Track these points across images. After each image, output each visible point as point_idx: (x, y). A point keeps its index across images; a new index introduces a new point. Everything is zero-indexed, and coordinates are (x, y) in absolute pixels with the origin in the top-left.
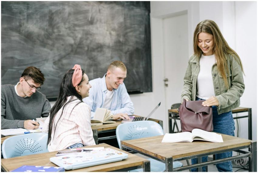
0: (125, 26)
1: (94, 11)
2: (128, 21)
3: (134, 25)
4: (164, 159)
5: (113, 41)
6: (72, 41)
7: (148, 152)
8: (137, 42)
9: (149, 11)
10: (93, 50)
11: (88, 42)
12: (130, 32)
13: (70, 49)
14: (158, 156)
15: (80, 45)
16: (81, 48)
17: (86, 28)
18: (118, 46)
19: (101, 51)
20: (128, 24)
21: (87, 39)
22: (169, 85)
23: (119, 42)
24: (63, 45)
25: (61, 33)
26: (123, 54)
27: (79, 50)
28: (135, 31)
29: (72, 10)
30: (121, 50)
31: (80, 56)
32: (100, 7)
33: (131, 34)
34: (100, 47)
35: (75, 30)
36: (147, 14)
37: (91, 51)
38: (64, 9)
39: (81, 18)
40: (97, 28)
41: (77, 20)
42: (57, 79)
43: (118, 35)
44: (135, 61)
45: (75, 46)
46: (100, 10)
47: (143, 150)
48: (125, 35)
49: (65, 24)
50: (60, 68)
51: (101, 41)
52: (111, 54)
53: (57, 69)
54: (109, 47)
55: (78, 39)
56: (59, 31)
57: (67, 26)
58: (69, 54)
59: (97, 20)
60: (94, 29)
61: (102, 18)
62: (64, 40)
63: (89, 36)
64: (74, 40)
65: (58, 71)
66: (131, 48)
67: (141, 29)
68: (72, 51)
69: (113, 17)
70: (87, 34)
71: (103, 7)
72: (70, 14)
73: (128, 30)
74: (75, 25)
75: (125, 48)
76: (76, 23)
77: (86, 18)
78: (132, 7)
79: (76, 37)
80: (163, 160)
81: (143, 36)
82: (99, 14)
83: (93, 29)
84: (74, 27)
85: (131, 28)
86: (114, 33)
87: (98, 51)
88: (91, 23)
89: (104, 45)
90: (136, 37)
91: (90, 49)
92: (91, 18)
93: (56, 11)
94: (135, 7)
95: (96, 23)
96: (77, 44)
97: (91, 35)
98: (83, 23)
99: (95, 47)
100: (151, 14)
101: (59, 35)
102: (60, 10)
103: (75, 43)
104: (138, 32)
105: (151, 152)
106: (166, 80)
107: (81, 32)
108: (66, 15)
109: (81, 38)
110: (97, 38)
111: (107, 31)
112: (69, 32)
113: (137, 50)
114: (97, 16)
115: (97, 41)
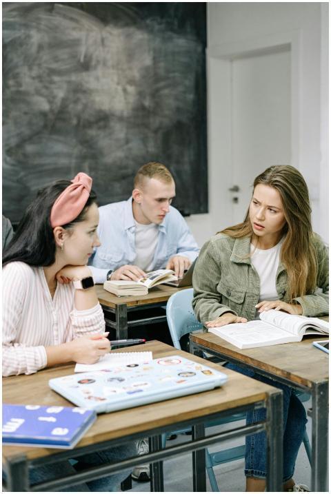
0: (156, 74)
1: (91, 41)
2: (162, 65)
3: (174, 72)
4: (310, 385)
5: (130, 106)
6: (45, 106)
7: (265, 365)
8: (178, 110)
9: (204, 44)
10: (89, 125)
11: (79, 107)
12: (165, 87)
13: (42, 123)
14: (292, 377)
15: (61, 114)
16: (64, 120)
17: (74, 78)
18: (141, 116)
19: (105, 127)
20: (162, 72)
21: (76, 101)
22: (240, 200)
23: (143, 108)
24: (26, 113)
25: (23, 89)
26: (151, 135)
27: (59, 125)
28: (174, 85)
29: (46, 39)
30: (146, 126)
31: (61, 138)
32: (105, 34)
33: (166, 91)
34: (103, 119)
35: (52, 82)
36: (200, 49)
37: (84, 127)
38: (29, 37)
39: (65, 56)
40: (97, 79)
41: (56, 59)
42: (14, 185)
43: (141, 94)
44: (175, 149)
45: (51, 116)
46: (103, 40)
47: (251, 359)
48: (155, 94)
49: (30, 69)
50: (20, 162)
51: (106, 107)
52: (126, 134)
53: (13, 165)
54: (121, 119)
55: (58, 102)
56: (19, 85)
57: (35, 72)
58: (38, 133)
59: (98, 62)
60: (92, 79)
61: (109, 56)
62: (28, 103)
63: (80, 95)
64: (50, 102)
65: (16, 168)
66: (166, 121)
67: (187, 83)
68: (45, 126)
69: (130, 55)
70: (78, 90)
71: (111, 34)
72: (40, 47)
73: (162, 84)
74: (52, 72)
75: (155, 122)
76: (54, 66)
77: (74, 56)
78: (170, 33)
79: (54, 97)
80: (307, 386)
81: (191, 97)
82: (101, 48)
83: (90, 80)
84: (49, 75)
85: (167, 78)
86: (131, 89)
87: (99, 128)
88: (86, 66)
89: (113, 115)
90: (176, 99)
91: (81, 124)
92: (85, 57)
93: (11, 41)
94: (175, 35)
95: (95, 68)
96: (56, 111)
97: (85, 92)
98: (68, 67)
99: (92, 119)
100: (209, 51)
101: (18, 92)
102: (20, 37)
103: (52, 111)
104: (181, 89)
105: (273, 367)
106: (236, 189)
107: (65, 86)
108: (34, 49)
109: (64, 100)
110: (97, 99)
111: (118, 84)
112: (39, 85)
113: (179, 126)
114: (98, 53)
115: (97, 107)
